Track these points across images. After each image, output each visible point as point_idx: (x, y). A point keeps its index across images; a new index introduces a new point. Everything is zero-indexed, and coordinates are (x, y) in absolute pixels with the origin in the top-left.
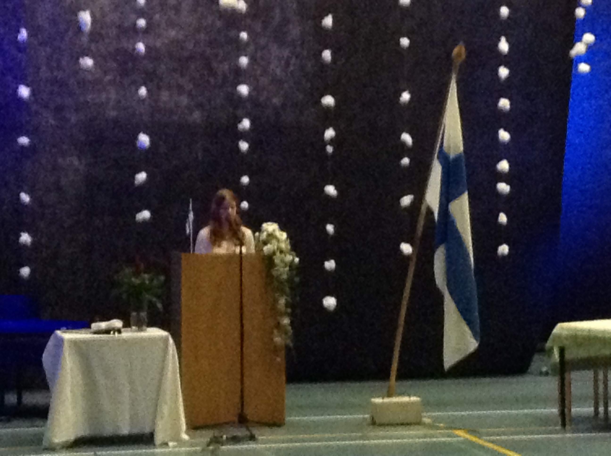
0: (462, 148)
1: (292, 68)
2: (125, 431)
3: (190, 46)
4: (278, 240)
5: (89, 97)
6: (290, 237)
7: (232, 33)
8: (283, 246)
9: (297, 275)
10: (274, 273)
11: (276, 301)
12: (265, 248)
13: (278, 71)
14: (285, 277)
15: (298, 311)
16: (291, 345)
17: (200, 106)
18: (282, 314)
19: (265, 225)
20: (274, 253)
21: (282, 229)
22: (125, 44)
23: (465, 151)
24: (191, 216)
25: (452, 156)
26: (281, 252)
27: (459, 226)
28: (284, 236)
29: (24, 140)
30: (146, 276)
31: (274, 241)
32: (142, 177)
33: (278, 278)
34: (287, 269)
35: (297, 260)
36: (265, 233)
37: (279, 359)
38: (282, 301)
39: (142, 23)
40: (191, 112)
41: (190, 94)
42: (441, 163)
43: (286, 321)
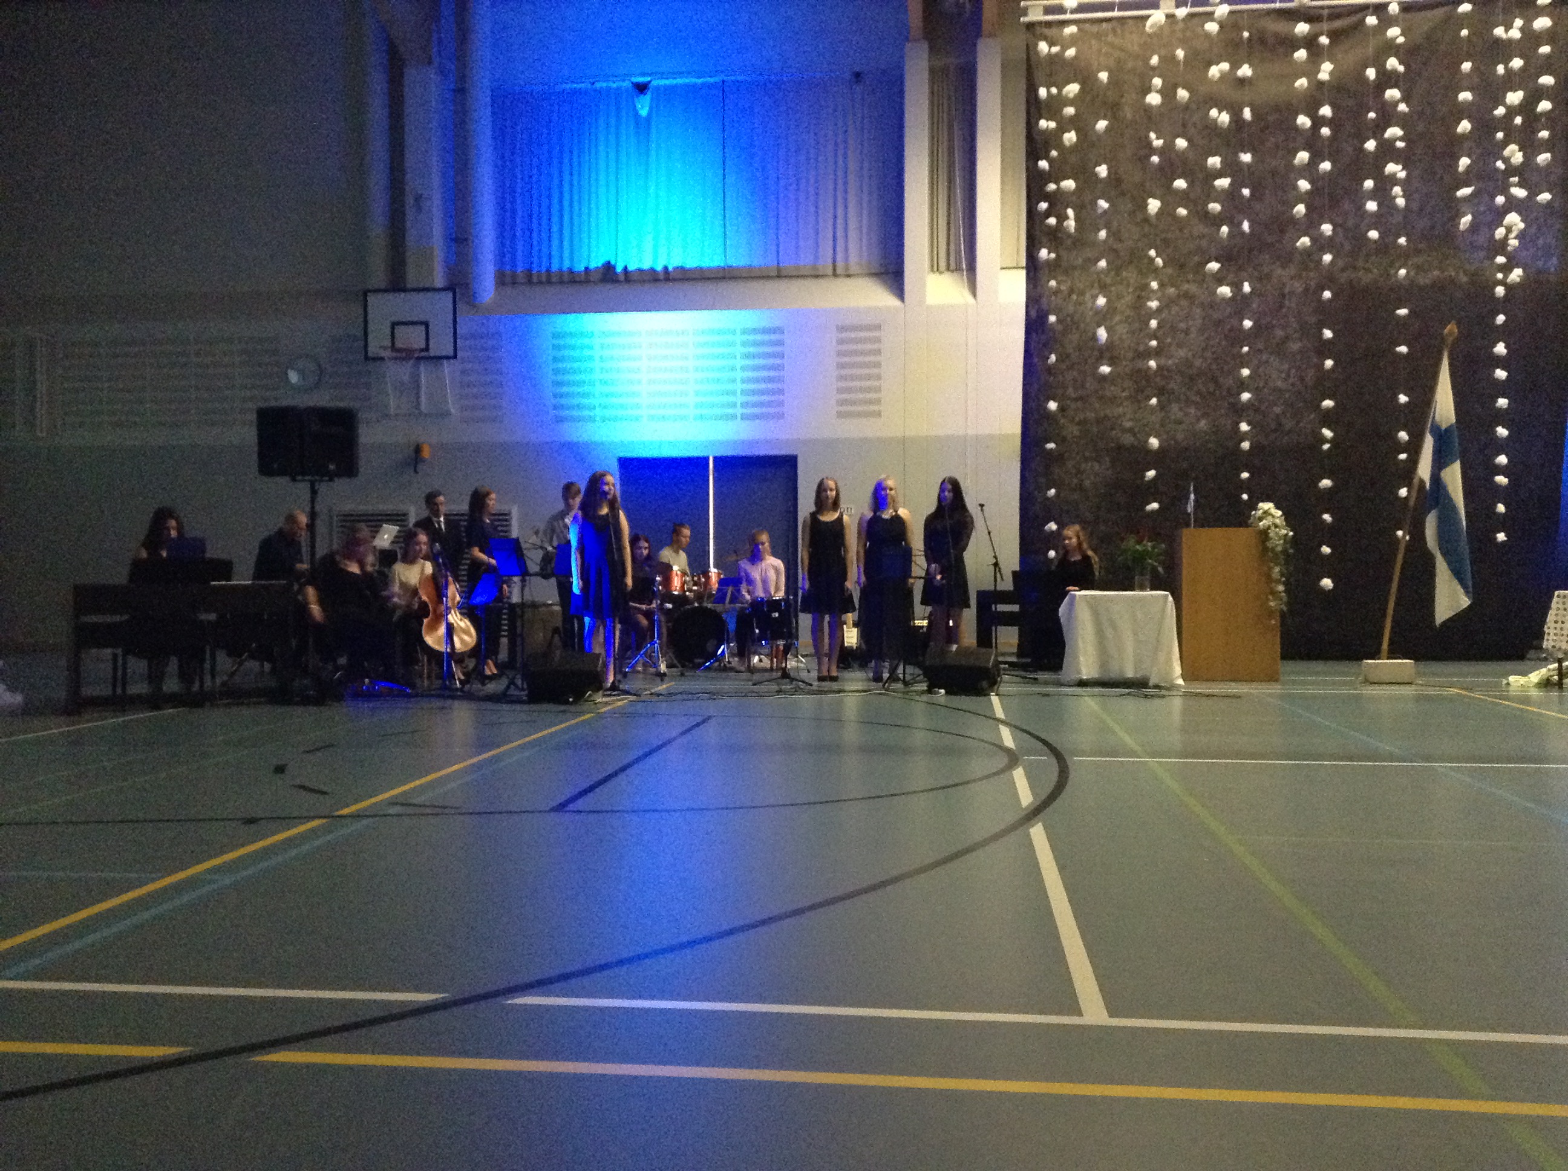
0: (1453, 420)
1: (1291, 380)
2: (1130, 674)
3: (1198, 363)
4: (1273, 517)
5: (1108, 412)
6: (1284, 514)
7: (1235, 351)
8: (1278, 521)
9: (1291, 547)
10: (1269, 544)
11: (1270, 569)
12: (1261, 524)
13: (1279, 384)
14: (1279, 549)
15: (1292, 580)
16: (1285, 609)
17: (1205, 415)
18: (1278, 582)
19: (1261, 505)
20: (1269, 527)
21: (1277, 507)
22: (1139, 364)
23: (1458, 421)
24: (1192, 496)
25: (1444, 427)
26: (1276, 526)
27: (1450, 489)
28: (1280, 513)
29: (1051, 446)
30: (1149, 544)
31: (1270, 518)
32: (1151, 474)
33: (1273, 549)
34: (1282, 542)
35: (1291, 534)
36: (1261, 511)
37: (1273, 622)
38: (1277, 569)
39: (1154, 343)
40: (1198, 420)
41: (1196, 403)
42: (1433, 436)
43: (1281, 588)
